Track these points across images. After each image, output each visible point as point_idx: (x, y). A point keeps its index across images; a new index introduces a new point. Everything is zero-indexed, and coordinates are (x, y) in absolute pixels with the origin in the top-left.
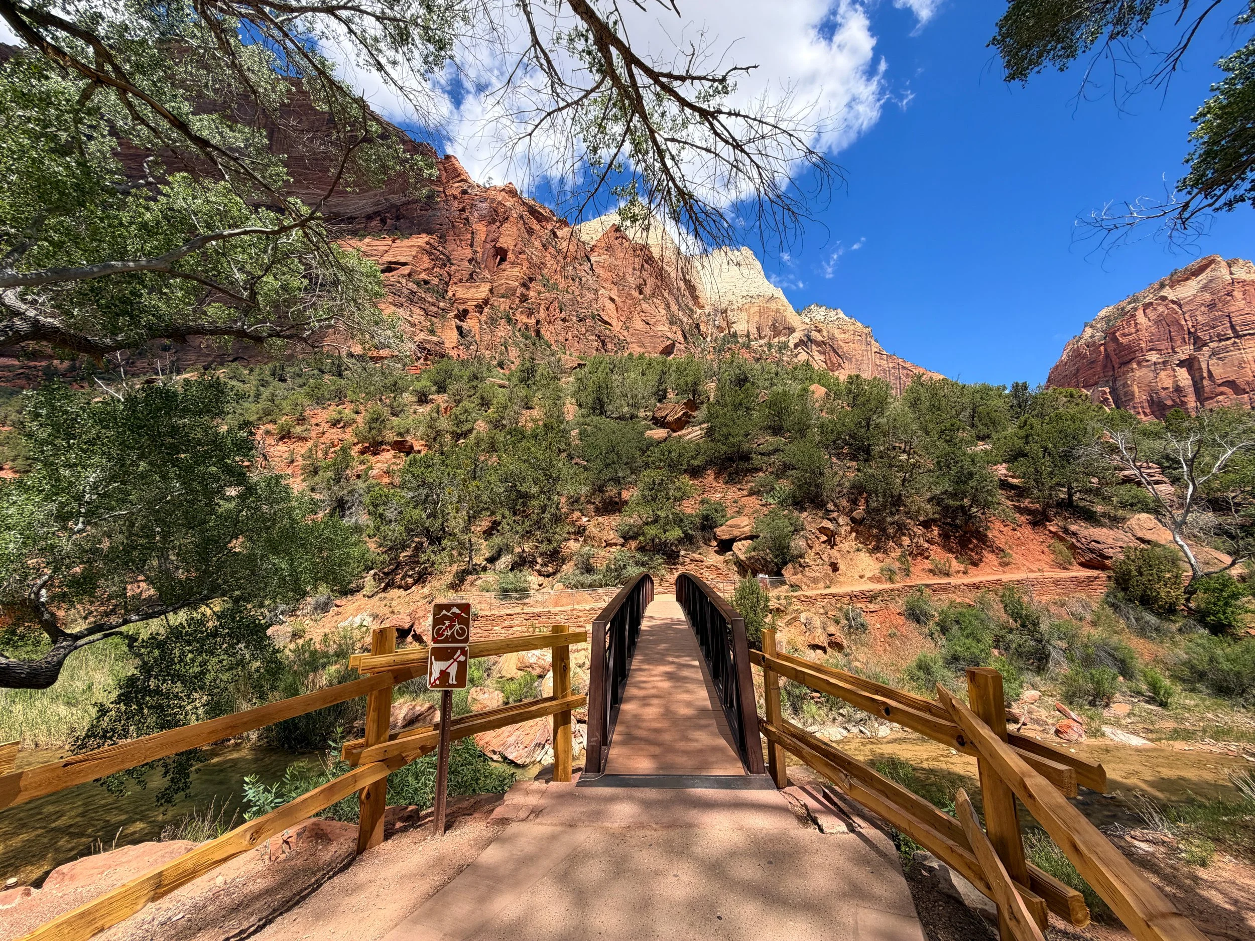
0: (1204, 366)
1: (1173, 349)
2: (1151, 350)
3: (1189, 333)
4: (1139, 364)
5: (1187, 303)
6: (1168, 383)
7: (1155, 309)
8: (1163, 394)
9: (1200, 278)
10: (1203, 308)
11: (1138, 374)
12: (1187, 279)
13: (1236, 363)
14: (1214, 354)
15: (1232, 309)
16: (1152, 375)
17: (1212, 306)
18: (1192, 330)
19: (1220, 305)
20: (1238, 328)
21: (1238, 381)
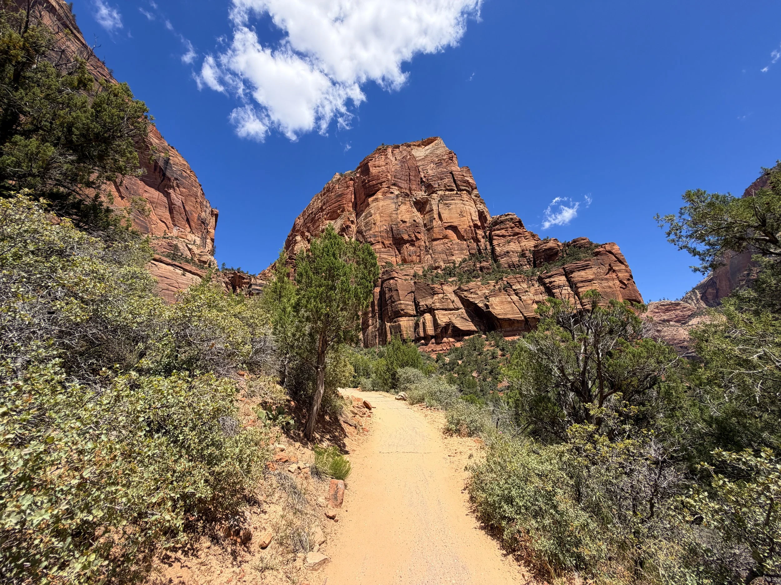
0: (435, 207)
1: (410, 190)
2: (394, 185)
3: (422, 181)
4: (384, 194)
5: (420, 160)
6: (407, 217)
7: (401, 152)
8: (402, 225)
9: (427, 147)
10: (432, 165)
11: (381, 203)
12: (419, 146)
13: (459, 212)
14: (442, 198)
15: (453, 168)
16: (393, 206)
17: (439, 164)
18: (424, 179)
19: (445, 164)
20: (459, 183)
21: (459, 228)
